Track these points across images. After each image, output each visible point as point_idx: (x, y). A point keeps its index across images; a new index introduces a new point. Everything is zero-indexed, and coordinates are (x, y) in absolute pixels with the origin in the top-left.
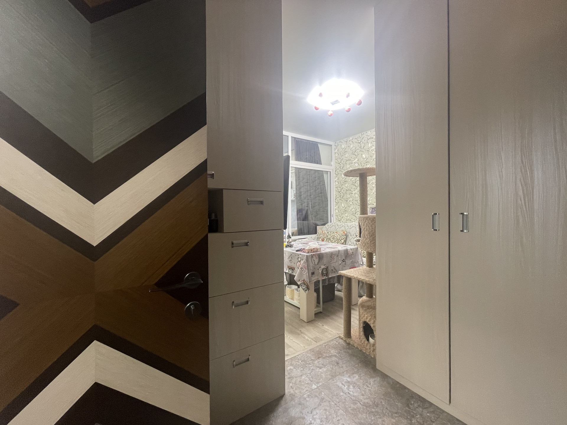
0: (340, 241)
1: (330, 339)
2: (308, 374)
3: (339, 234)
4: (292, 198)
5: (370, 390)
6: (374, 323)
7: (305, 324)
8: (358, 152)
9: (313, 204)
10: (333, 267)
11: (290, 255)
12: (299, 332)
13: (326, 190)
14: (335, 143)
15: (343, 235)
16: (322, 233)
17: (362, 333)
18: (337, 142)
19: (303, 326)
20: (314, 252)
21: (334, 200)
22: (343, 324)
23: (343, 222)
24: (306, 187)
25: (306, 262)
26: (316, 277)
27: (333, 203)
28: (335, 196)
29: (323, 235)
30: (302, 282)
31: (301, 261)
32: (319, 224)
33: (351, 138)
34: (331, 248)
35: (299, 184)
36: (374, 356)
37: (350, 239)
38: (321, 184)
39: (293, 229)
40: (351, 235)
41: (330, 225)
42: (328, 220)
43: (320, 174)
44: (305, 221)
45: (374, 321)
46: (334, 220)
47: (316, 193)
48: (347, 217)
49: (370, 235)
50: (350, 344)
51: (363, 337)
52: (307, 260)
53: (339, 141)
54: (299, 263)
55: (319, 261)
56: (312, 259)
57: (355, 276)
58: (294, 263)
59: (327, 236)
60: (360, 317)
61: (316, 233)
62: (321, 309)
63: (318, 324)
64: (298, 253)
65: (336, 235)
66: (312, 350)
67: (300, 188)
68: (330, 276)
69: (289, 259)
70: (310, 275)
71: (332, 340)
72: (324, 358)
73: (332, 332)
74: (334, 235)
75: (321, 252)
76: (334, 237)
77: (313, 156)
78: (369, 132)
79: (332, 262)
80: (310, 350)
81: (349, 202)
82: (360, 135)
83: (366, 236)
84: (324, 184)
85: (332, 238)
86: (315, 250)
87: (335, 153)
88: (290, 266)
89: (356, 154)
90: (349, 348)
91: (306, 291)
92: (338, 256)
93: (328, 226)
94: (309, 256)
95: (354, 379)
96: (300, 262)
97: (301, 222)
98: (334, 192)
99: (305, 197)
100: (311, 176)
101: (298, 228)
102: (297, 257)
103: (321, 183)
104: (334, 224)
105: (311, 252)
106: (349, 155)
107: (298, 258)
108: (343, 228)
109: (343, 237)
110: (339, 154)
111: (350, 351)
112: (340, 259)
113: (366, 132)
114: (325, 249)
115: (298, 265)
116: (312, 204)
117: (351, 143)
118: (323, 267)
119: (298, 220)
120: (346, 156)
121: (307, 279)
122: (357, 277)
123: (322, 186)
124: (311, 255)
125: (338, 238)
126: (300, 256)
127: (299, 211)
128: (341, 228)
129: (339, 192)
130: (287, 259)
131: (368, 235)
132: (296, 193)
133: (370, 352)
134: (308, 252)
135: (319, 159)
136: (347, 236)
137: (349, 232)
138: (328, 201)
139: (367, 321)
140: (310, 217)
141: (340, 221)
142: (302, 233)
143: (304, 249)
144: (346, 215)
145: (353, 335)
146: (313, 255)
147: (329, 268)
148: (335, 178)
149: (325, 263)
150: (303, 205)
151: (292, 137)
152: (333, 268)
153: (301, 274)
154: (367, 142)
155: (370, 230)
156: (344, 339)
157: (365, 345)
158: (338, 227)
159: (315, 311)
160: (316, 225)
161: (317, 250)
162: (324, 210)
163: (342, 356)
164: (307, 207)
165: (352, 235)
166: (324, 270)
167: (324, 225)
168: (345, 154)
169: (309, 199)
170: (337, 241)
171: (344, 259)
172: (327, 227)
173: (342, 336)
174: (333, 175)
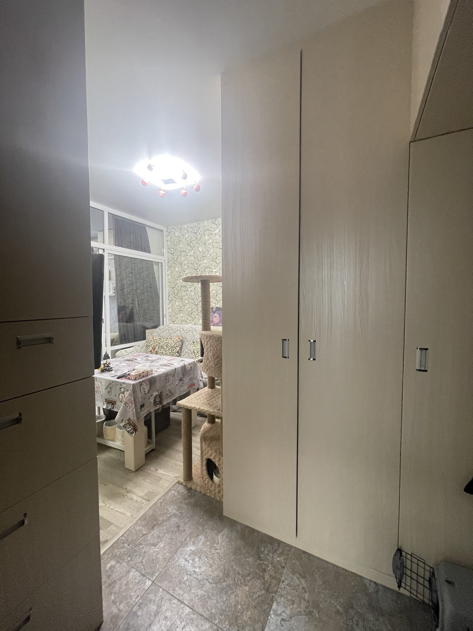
0: (174, 349)
1: (167, 490)
2: (138, 565)
3: (173, 341)
4: (111, 293)
5: (219, 552)
6: (219, 461)
7: (133, 474)
8: (194, 244)
9: (140, 301)
10: (169, 390)
11: (108, 384)
12: (124, 492)
13: (156, 285)
14: (167, 228)
15: (178, 342)
16: (152, 340)
17: (205, 472)
18: (169, 227)
19: (129, 480)
20: (143, 376)
21: (167, 298)
22: (182, 460)
23: (178, 323)
24: (131, 279)
25: (132, 393)
26: (147, 410)
27: (166, 301)
28: (167, 292)
29: (154, 342)
30: (127, 422)
31: (126, 392)
32: (148, 326)
33: (186, 226)
34: (165, 365)
35: (121, 274)
36: (220, 499)
37: (186, 345)
38: (150, 277)
39: (112, 334)
40: (187, 341)
41: (163, 329)
42: (159, 320)
43: (149, 264)
44: (130, 323)
45: (220, 459)
46: (167, 321)
47: (144, 287)
48: (182, 317)
49: (215, 357)
50: (192, 488)
51: (206, 476)
52: (134, 391)
53: (172, 227)
54: (123, 395)
55: (150, 388)
56: (141, 388)
57: (197, 407)
58: (115, 395)
59: (160, 344)
60: (202, 453)
61: (144, 338)
62: (153, 446)
63: (151, 469)
64: (120, 382)
65: (170, 342)
66: (143, 518)
67: (122, 280)
68: (165, 403)
69: (107, 390)
70: (139, 410)
71: (170, 490)
72: (160, 525)
73: (169, 476)
74: (167, 341)
75: (153, 375)
76: (167, 344)
77: (139, 241)
78: (206, 223)
79: (166, 385)
80: (140, 519)
81: (184, 300)
82: (196, 224)
83: (209, 358)
84: (154, 278)
85: (166, 346)
86: (144, 375)
87: (167, 240)
88: (109, 399)
89: (192, 245)
90: (190, 497)
91: (132, 433)
92: (174, 375)
93: (160, 330)
94: (137, 384)
95: (200, 544)
96: (123, 393)
97: (124, 324)
98: (167, 287)
99: (129, 291)
100: (137, 266)
101: (119, 333)
102: (119, 386)
103: (151, 275)
104: (167, 328)
105: (140, 377)
106: (184, 245)
107: (121, 388)
108: (178, 332)
109: (179, 344)
110: (173, 243)
111: (192, 500)
112: (176, 379)
113: (203, 223)
114: (158, 369)
115: (120, 397)
116: (138, 301)
117: (186, 232)
118: (155, 394)
119: (119, 321)
120: (181, 246)
121: (134, 416)
122: (199, 408)
123: (151, 279)
124: (140, 382)
125: (173, 345)
126: (124, 386)
127: (121, 309)
128: (176, 333)
129: (173, 288)
130: (104, 390)
131: (212, 357)
132: (117, 285)
133: (215, 494)
134: (136, 378)
135: (147, 245)
136: (182, 341)
137: (185, 338)
138: (159, 298)
139: (212, 458)
140: (136, 317)
141: (174, 322)
142: (125, 339)
143: (129, 375)
144: (181, 315)
145: (194, 474)
146: (142, 381)
147: (163, 392)
148: (168, 271)
149: (158, 389)
150: (127, 302)
151: (111, 213)
152: (168, 392)
153: (125, 411)
154: (204, 234)
155: (214, 352)
156: (184, 484)
157: (210, 486)
158: (172, 331)
159: (146, 451)
160: (145, 328)
161: (148, 373)
162: (155, 309)
163: (183, 511)
164: (133, 304)
165: (189, 341)
166: (157, 398)
167: (155, 327)
168: (179, 244)
169: (135, 294)
170: (172, 349)
171: (181, 378)
172: (159, 332)
173: (182, 480)
174: (165, 267)
